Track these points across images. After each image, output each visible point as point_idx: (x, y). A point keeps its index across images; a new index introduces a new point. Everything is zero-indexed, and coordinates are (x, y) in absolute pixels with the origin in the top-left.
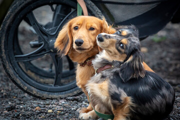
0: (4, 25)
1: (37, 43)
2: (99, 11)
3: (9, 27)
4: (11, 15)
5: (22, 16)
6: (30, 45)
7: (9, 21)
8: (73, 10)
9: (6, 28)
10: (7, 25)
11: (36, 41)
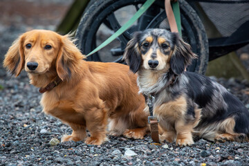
0: (80, 30)
1: (120, 50)
2: (194, 11)
3: (86, 32)
4: (88, 17)
5: (101, 19)
6: (112, 52)
7: (85, 25)
8: (162, 10)
9: (82, 33)
10: (84, 29)
11: (118, 48)
